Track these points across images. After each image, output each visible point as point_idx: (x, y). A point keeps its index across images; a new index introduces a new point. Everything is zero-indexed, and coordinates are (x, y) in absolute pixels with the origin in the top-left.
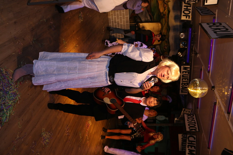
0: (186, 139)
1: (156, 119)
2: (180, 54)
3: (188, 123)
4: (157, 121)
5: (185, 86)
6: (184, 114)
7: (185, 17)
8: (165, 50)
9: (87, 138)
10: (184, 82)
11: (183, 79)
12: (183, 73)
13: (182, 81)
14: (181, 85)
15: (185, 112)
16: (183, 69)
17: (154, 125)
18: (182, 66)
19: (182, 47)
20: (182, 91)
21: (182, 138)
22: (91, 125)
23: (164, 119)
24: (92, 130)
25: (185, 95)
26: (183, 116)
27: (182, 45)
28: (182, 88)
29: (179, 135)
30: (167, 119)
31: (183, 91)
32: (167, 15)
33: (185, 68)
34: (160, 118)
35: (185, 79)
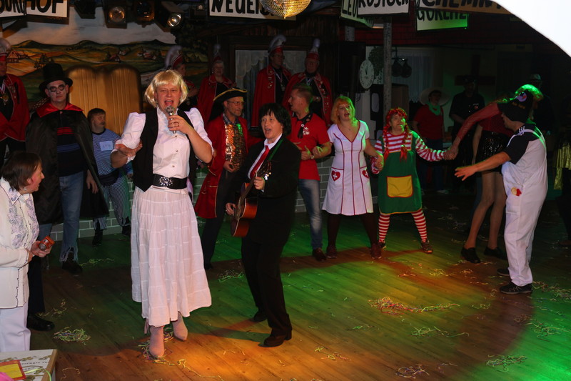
0: (432, 10)
1: (371, 87)
2: (174, 20)
3: (384, 5)
4: (376, 83)
7: (58, 4)
9: (430, 311)
10: (260, 8)
11: (250, 11)
12: (231, 11)
13: (257, 13)
14: (269, 16)
15: (351, 10)
16: (219, 11)
18: (212, 14)
19: (154, 14)
21: (430, 19)
22: (392, 297)
23: (370, 63)
24: (405, 294)
29: (418, 29)
30: (369, 49)
32: (45, 51)
33: (218, 4)
34: (367, 78)
35: (249, 3)
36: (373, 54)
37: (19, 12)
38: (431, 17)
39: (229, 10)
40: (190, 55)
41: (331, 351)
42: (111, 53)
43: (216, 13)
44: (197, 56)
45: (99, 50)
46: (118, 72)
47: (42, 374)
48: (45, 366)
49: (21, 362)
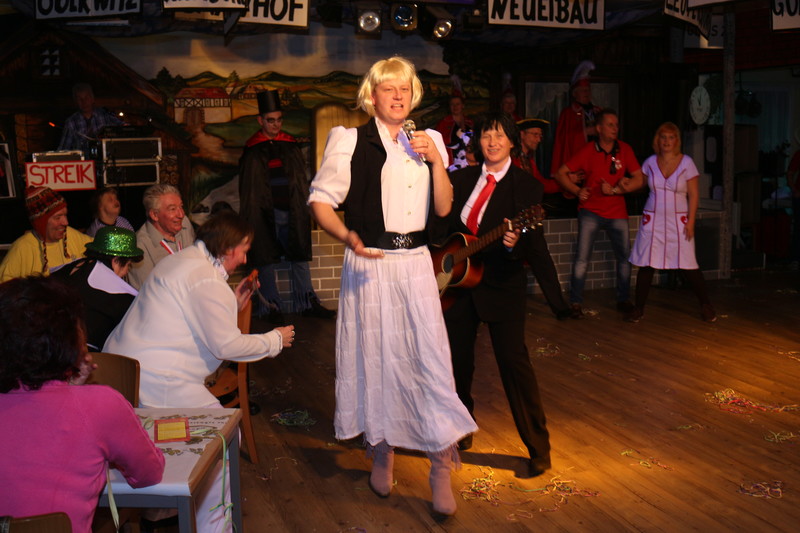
1: (706, 125)
2: (442, 29)
4: (711, 122)
5: (570, 9)
6: (689, 9)
7: (296, 10)
9: (793, 411)
10: (555, 14)
11: (541, 18)
12: (517, 17)
13: (551, 19)
14: (567, 25)
15: (678, 5)
16: (501, 17)
17: (729, 132)
18: (491, 21)
19: (416, 21)
20: (589, 21)
21: (792, 14)
22: (737, 391)
23: (704, 90)
24: (755, 389)
25: (605, 10)
26: (696, 13)
27: (408, 23)
28: (577, 21)
29: (775, 28)
30: (702, 79)
31: (590, 16)
33: (499, 9)
34: (701, 110)
35: (542, 7)
36: (708, 86)
37: (239, 3)
38: (793, 10)
39: (514, 17)
40: (467, 90)
41: (645, 456)
43: (497, 21)
44: (476, 90)
45: (353, 83)
47: (213, 436)
48: (220, 426)
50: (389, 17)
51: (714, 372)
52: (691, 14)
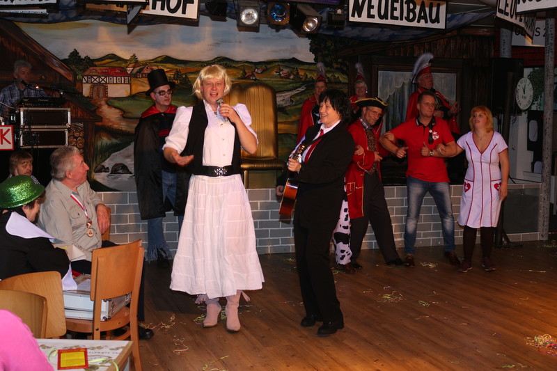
1: (529, 110)
4: (534, 108)
5: (417, 10)
6: (517, 14)
7: (188, 5)
8: (292, 77)
10: (405, 14)
11: (393, 18)
12: (373, 17)
13: (402, 19)
14: (415, 24)
15: (508, 10)
16: (360, 16)
17: (548, 117)
18: (351, 19)
19: (288, 17)
20: (433, 21)
23: (528, 81)
25: (446, 13)
26: (523, 18)
27: (282, 18)
28: (422, 21)
30: (527, 71)
31: (434, 17)
32: (180, 67)
33: (358, 9)
34: (525, 98)
35: (394, 9)
36: (531, 77)
39: (370, 16)
40: (329, 75)
42: (247, 71)
43: (356, 19)
44: (337, 76)
45: (234, 67)
46: (253, 90)
47: (109, 364)
48: (114, 356)
49: (88, 351)
50: (266, 13)
51: (534, 319)
52: (518, 18)
